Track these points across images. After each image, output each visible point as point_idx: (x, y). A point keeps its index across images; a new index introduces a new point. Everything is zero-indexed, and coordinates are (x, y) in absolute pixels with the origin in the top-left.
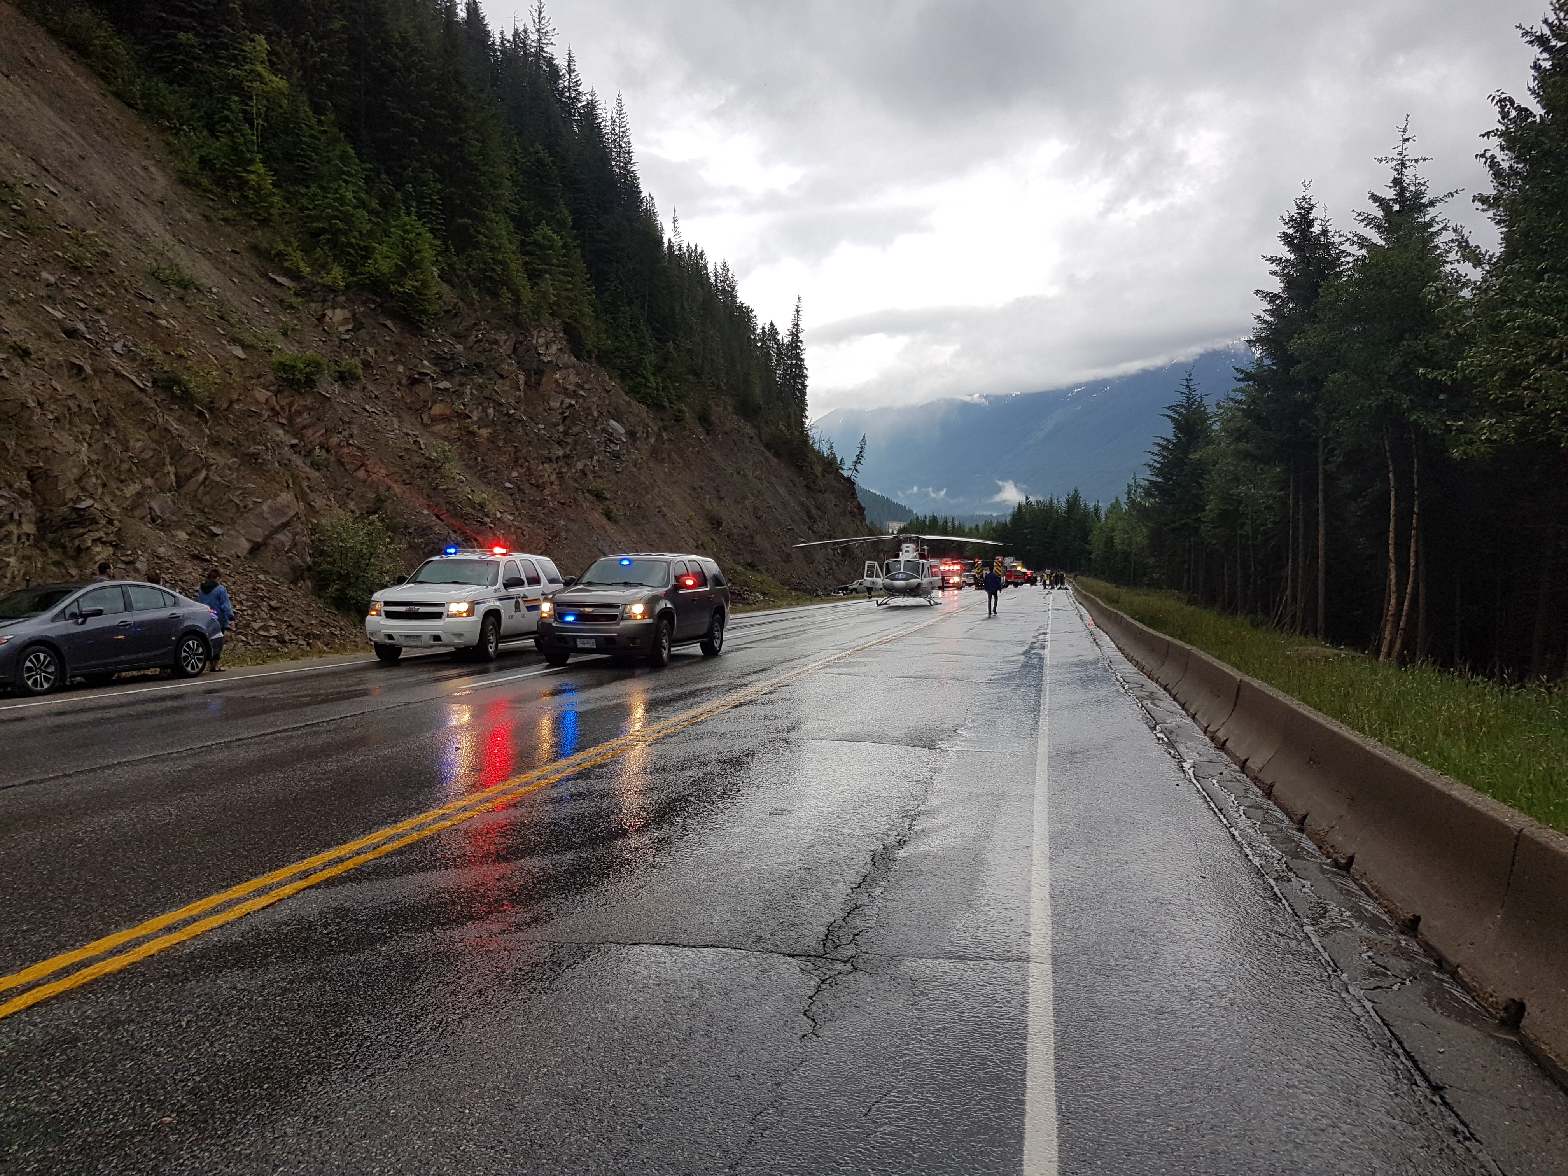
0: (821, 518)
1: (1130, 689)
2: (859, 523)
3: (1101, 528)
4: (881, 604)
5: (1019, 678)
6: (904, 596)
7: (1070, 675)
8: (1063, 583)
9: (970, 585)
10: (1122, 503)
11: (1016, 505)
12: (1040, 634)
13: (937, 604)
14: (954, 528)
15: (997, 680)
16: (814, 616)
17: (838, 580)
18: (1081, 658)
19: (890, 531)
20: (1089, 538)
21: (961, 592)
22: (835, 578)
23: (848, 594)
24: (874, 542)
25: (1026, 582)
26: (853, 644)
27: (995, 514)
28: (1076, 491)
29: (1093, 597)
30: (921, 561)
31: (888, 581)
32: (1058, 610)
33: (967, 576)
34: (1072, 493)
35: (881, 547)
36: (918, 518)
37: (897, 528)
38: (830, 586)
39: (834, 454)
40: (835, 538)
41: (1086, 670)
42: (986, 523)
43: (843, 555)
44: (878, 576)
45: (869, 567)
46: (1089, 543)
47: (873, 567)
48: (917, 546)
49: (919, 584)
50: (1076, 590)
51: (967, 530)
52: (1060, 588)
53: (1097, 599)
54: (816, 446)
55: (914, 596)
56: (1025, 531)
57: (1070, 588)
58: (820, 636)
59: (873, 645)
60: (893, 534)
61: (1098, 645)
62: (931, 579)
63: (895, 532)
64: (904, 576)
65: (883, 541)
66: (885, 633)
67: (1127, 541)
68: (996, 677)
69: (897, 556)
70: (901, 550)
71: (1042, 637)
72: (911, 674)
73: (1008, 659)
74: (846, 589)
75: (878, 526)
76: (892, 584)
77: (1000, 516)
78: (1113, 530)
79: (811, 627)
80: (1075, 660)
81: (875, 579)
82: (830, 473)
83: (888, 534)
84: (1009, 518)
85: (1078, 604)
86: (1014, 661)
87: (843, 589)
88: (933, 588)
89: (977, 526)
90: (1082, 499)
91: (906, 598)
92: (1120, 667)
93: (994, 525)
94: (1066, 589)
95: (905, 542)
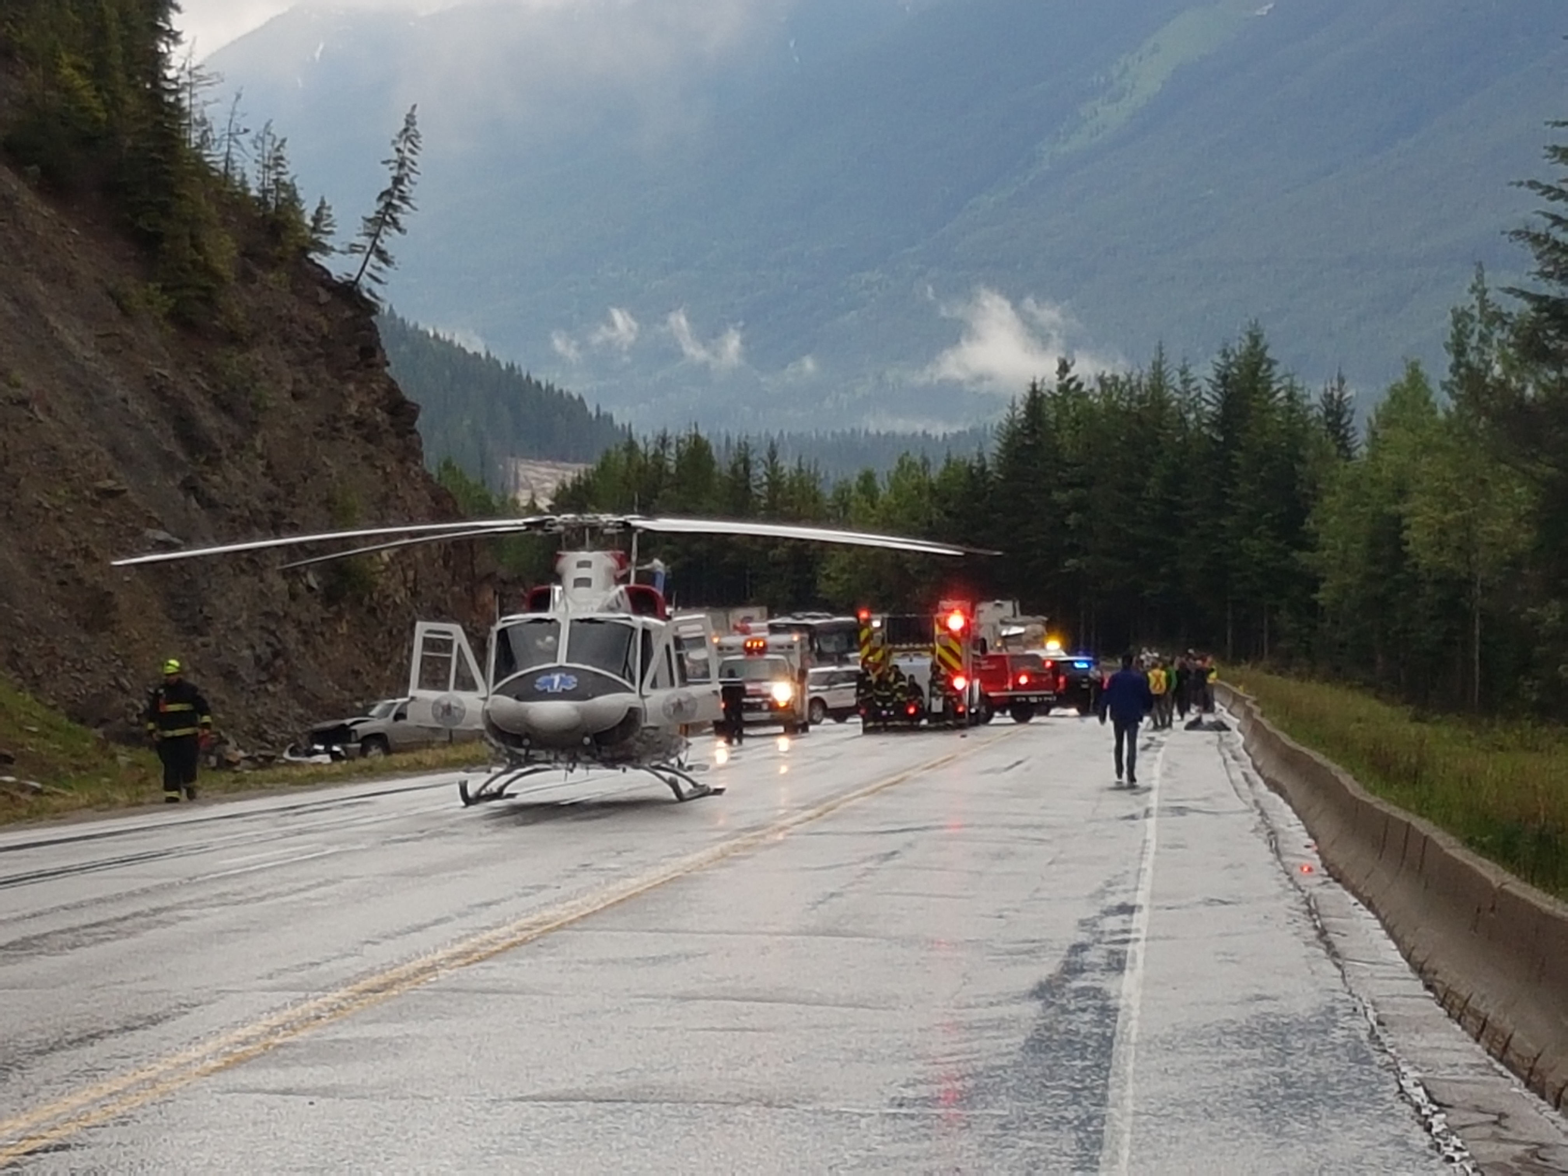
0: (238, 447)
1: (1451, 1130)
2: (392, 466)
3: (1354, 485)
4: (479, 798)
5: (1018, 1094)
6: (574, 760)
7: (1218, 1080)
8: (1208, 707)
9: (840, 715)
10: (1435, 387)
11: (1022, 392)
12: (1107, 913)
13: (703, 792)
14: (775, 484)
15: (926, 1101)
16: (202, 849)
17: (311, 702)
18: (1264, 1007)
19: (524, 498)
20: (1310, 524)
21: (804, 742)
22: (296, 690)
23: (349, 756)
24: (457, 543)
25: (1064, 701)
26: (353, 965)
27: (939, 429)
28: (1255, 340)
29: (1318, 757)
30: (639, 621)
31: (508, 702)
32: (1181, 811)
33: (830, 680)
34: (1240, 346)
35: (485, 562)
36: (631, 446)
37: (551, 486)
38: (276, 723)
39: (290, 189)
40: (294, 529)
41: (1285, 1054)
42: (905, 467)
43: (330, 597)
44: (466, 684)
45: (428, 644)
46: (1307, 543)
47: (447, 645)
48: (623, 561)
49: (632, 716)
50: (1256, 730)
51: (828, 493)
52: (1194, 725)
53: (1335, 768)
54: (215, 156)
55: (611, 763)
56: (1059, 496)
57: (1232, 721)
58: (221, 935)
59: (432, 968)
60: (532, 509)
61: (1333, 953)
62: (679, 693)
63: (543, 503)
64: (572, 682)
65: (495, 539)
66: (486, 917)
67: (1454, 537)
68: (924, 1090)
69: (542, 601)
70: (558, 580)
71: (1113, 923)
72: (581, 1084)
73: (977, 1014)
74: (342, 734)
75: (473, 480)
76: (523, 718)
77: (959, 436)
78: (1401, 493)
79: (184, 896)
80: (1241, 1015)
81: (454, 696)
82: (273, 264)
83: (510, 509)
84: (993, 447)
85: (1262, 787)
86: (1000, 1024)
87: (328, 737)
88: (691, 729)
89: (868, 478)
90: (1278, 371)
91: (579, 771)
92: (1420, 1042)
93: (935, 474)
94: (1220, 726)
95: (576, 545)
